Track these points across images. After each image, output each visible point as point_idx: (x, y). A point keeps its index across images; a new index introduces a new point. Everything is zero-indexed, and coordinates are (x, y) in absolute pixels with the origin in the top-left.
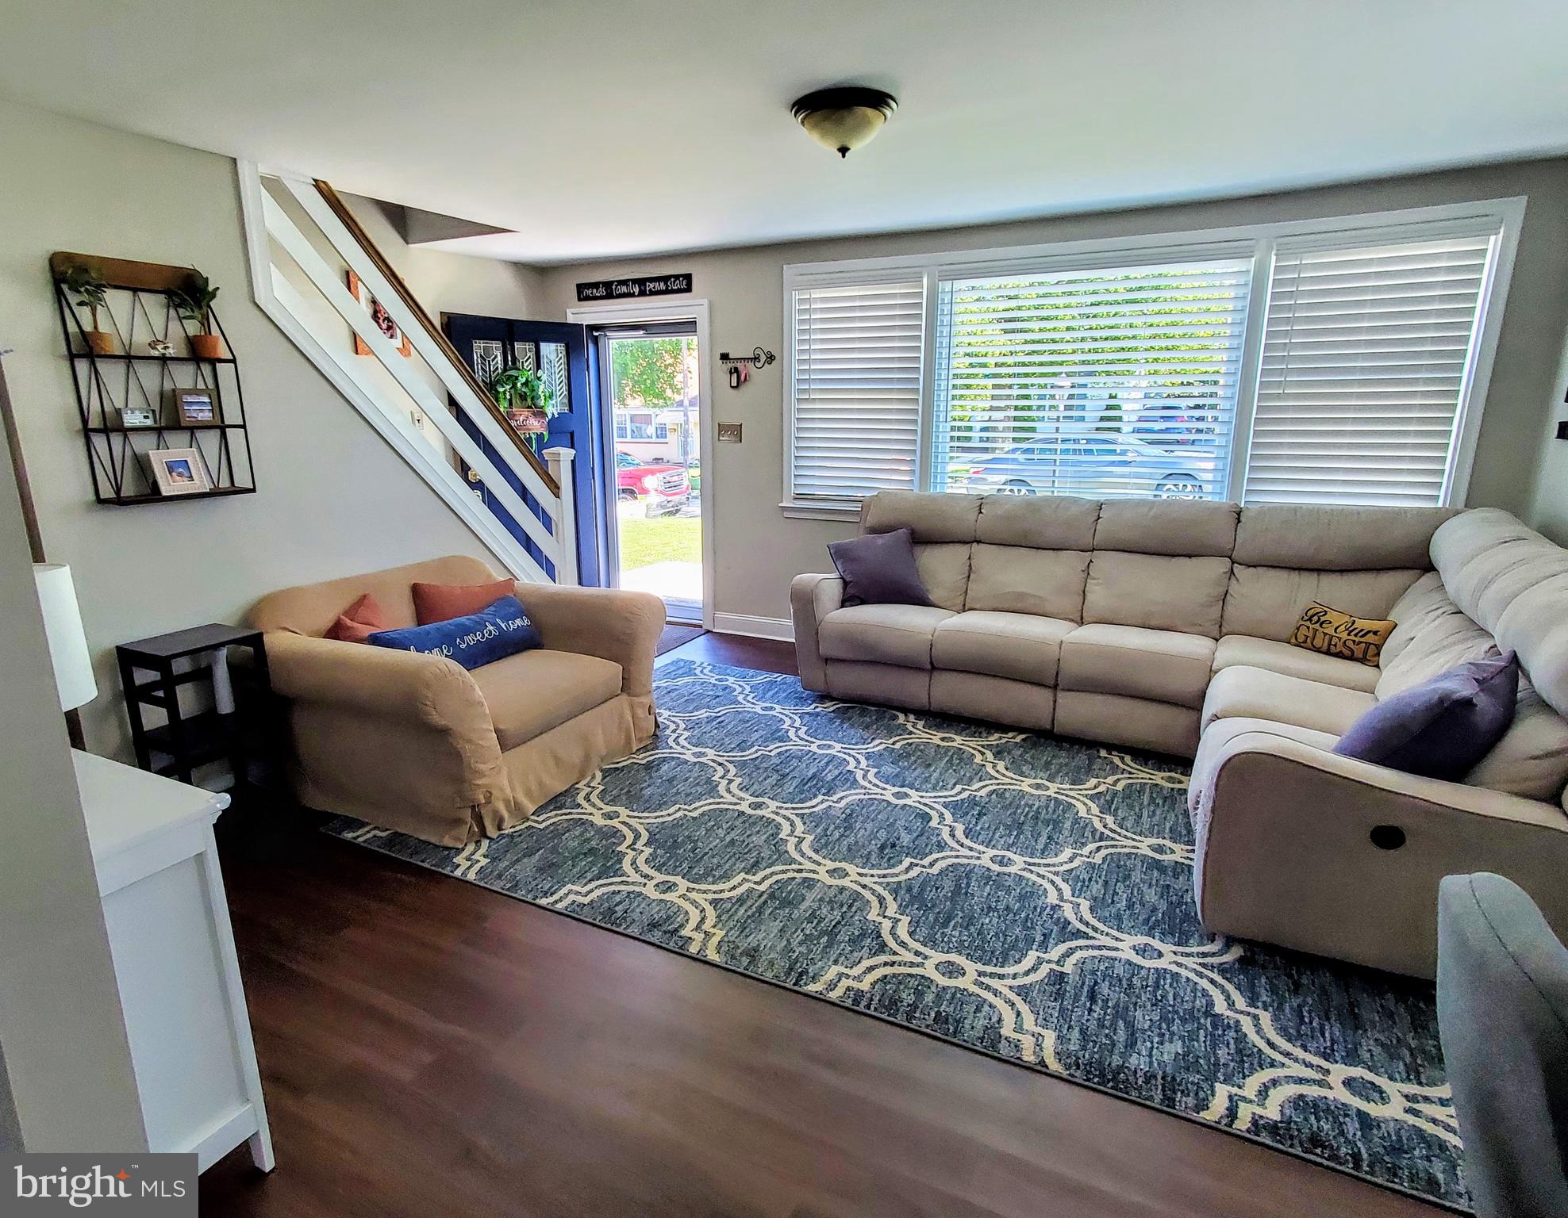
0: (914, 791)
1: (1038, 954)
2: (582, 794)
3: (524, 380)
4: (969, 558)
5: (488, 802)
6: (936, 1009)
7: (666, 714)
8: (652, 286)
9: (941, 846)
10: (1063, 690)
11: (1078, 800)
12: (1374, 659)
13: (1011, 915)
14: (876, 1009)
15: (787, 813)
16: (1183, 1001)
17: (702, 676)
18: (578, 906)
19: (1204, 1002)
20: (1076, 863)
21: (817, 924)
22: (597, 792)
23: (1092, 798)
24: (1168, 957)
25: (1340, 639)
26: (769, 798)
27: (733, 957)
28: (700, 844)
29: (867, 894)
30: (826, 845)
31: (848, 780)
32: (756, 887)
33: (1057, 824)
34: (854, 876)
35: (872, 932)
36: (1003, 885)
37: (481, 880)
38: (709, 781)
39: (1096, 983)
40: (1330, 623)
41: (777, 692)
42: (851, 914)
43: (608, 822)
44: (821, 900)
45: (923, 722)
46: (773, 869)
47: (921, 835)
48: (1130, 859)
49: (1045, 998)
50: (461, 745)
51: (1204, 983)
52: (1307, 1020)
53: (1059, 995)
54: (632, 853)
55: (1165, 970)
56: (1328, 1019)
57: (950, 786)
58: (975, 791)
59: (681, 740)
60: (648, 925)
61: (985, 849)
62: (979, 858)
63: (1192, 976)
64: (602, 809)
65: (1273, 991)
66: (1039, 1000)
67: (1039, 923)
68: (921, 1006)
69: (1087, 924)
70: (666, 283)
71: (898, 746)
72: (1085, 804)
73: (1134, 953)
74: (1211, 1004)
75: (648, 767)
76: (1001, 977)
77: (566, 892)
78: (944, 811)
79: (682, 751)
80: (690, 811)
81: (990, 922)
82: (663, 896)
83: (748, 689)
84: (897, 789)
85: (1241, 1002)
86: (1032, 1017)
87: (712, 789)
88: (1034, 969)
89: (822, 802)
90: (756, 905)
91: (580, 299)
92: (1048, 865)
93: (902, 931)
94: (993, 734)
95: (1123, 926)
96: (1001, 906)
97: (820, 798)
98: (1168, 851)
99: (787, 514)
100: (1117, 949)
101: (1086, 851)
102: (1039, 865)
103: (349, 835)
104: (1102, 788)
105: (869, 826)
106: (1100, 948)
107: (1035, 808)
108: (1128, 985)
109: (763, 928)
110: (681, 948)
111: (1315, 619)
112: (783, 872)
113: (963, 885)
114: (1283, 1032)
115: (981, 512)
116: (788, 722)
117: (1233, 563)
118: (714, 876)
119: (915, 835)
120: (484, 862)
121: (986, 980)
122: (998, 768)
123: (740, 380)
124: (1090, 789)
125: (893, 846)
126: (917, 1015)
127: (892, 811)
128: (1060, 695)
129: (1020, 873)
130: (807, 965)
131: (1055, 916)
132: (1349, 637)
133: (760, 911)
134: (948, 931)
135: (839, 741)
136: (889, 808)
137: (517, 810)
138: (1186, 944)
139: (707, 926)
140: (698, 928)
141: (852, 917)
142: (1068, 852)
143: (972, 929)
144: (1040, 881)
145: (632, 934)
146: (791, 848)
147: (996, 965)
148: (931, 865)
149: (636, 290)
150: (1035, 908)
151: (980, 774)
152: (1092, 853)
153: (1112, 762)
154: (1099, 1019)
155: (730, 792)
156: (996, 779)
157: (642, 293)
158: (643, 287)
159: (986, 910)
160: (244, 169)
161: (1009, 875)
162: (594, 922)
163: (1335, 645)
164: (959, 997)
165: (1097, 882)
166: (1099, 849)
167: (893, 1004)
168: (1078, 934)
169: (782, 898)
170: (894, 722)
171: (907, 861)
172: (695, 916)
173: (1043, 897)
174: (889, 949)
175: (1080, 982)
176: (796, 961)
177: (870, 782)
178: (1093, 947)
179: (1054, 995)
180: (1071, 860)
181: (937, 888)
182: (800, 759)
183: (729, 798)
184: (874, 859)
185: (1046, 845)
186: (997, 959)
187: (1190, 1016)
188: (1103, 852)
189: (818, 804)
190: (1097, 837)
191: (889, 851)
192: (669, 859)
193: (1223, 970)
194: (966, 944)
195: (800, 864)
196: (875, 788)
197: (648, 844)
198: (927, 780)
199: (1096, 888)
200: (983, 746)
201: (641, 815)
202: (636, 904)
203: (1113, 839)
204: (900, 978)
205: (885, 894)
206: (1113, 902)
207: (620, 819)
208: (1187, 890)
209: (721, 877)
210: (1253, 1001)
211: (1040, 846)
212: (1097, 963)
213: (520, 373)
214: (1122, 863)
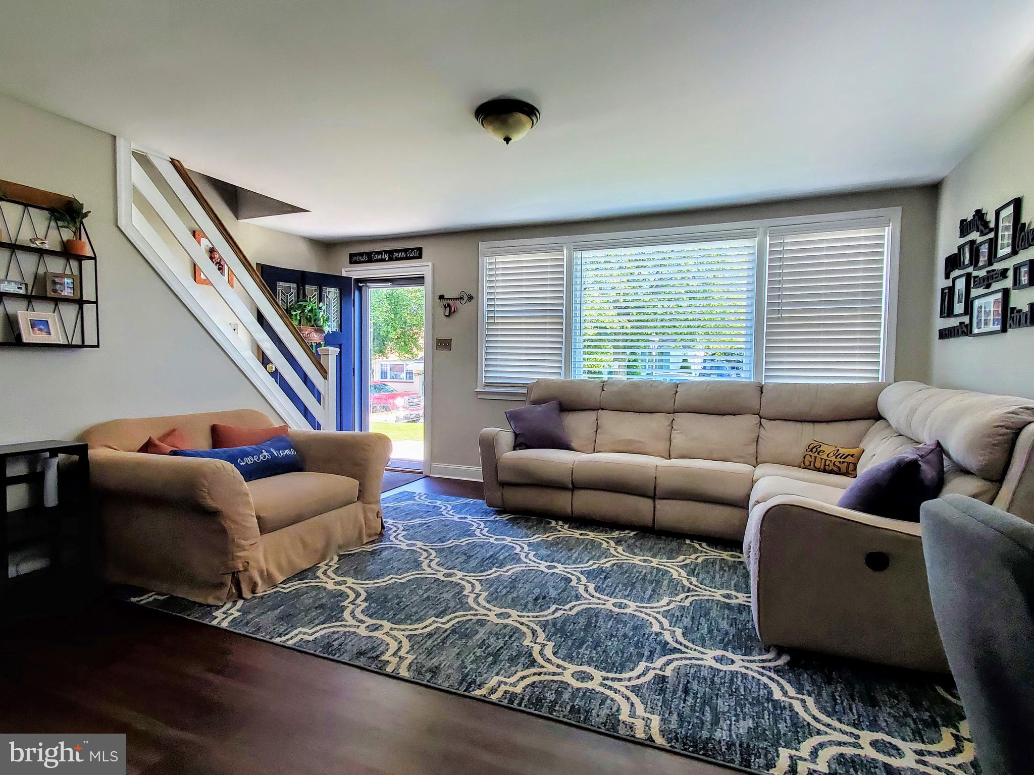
0: (560, 564)
1: (646, 664)
2: (322, 570)
3: (310, 308)
4: (597, 419)
5: (246, 570)
6: (571, 704)
7: (391, 521)
8: (397, 255)
9: (578, 597)
10: (660, 499)
11: (672, 568)
12: (853, 472)
13: (628, 639)
14: (525, 706)
15: (470, 579)
16: (750, 691)
17: (420, 500)
18: (304, 642)
19: (766, 692)
20: (672, 606)
21: (485, 649)
22: (333, 569)
23: (681, 567)
24: (739, 663)
25: (831, 461)
26: (458, 570)
27: (420, 673)
28: (404, 600)
29: (524, 629)
30: (496, 598)
31: (516, 559)
32: (442, 626)
33: (658, 583)
34: (514, 617)
35: (526, 652)
36: (622, 621)
37: (231, 627)
38: (416, 561)
39: (688, 682)
40: (824, 452)
41: (470, 509)
42: (511, 642)
43: (338, 587)
44: (490, 633)
45: (568, 525)
46: (457, 614)
47: (564, 590)
48: (708, 602)
49: (652, 693)
50: (228, 524)
51: (765, 680)
52: (839, 701)
53: (662, 691)
54: (351, 607)
55: (737, 671)
56: (854, 700)
57: (585, 561)
58: (603, 564)
59: (400, 537)
60: (357, 653)
61: (609, 599)
62: (604, 604)
63: (756, 675)
64: (334, 579)
65: (814, 683)
66: (647, 695)
67: (647, 644)
68: (560, 702)
69: (681, 644)
70: (406, 253)
71: (550, 539)
72: (677, 571)
73: (714, 661)
74: (770, 693)
75: (373, 553)
76: (620, 680)
77: (297, 633)
78: (581, 576)
79: (399, 543)
80: (399, 579)
81: (612, 644)
82: (371, 634)
83: (450, 507)
84: (548, 564)
85: (792, 691)
86: (643, 706)
87: (418, 565)
88: (644, 674)
89: (495, 572)
90: (441, 637)
91: (351, 263)
92: (652, 608)
93: (548, 652)
94: (615, 532)
95: (706, 644)
96: (620, 634)
97: (494, 569)
98: (734, 598)
99: (479, 397)
100: (702, 659)
101: (678, 598)
102: (646, 608)
103: (134, 600)
104: (688, 561)
105: (527, 586)
106: (690, 659)
107: (643, 573)
108: (711, 682)
109: (445, 653)
110: (380, 668)
111: (814, 450)
112: (464, 616)
113: (593, 621)
114: (823, 710)
115: (603, 390)
116: (476, 525)
117: (761, 418)
118: (411, 620)
119: (560, 591)
120: (237, 614)
121: (609, 683)
122: (618, 550)
123: (450, 311)
124: (680, 562)
125: (544, 598)
126: (557, 708)
127: (544, 576)
128: (657, 502)
129: (633, 613)
130: (476, 676)
131: (658, 639)
132: (836, 460)
133: (444, 641)
134: (582, 651)
135: (510, 536)
136: (543, 575)
137: (269, 579)
138: (750, 654)
139: (402, 653)
140: (395, 654)
141: (511, 644)
142: (666, 600)
143: (599, 649)
144: (647, 617)
145: (343, 660)
146: (471, 601)
147: (616, 672)
148: (571, 609)
149: (387, 257)
150: (644, 634)
151: (606, 554)
152: (681, 600)
153: (694, 547)
154: (692, 706)
155: (430, 567)
156: (617, 557)
157: (391, 259)
158: (391, 256)
159: (609, 637)
160: (121, 144)
161: (626, 614)
162: (315, 653)
163: (829, 465)
164: (589, 695)
165: (687, 617)
166: (687, 597)
167: (538, 702)
168: (675, 650)
169: (462, 632)
170: (549, 526)
171: (554, 607)
172: (394, 646)
173: (649, 628)
174: (538, 664)
175: (677, 681)
176: (467, 674)
177: (530, 560)
178: (686, 658)
179: (658, 691)
180: (668, 604)
181: (574, 624)
182: (482, 546)
183: (429, 570)
184: (530, 606)
185: (651, 596)
186: (617, 668)
187: (757, 702)
188: (690, 599)
189: (493, 573)
190: (686, 590)
191: (541, 601)
192: (379, 609)
193: (777, 670)
194: (594, 659)
195: (476, 610)
196: (533, 563)
197: (365, 600)
198: (569, 558)
199: (687, 621)
200: (608, 538)
201: (363, 582)
202: (349, 639)
203: (696, 591)
204: (545, 683)
205: (537, 628)
206: (698, 629)
207: (347, 585)
208: (748, 621)
209: (417, 620)
210: (800, 690)
211: (647, 597)
212: (688, 669)
213: (308, 303)
214: (703, 605)
